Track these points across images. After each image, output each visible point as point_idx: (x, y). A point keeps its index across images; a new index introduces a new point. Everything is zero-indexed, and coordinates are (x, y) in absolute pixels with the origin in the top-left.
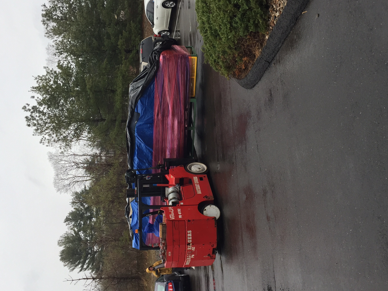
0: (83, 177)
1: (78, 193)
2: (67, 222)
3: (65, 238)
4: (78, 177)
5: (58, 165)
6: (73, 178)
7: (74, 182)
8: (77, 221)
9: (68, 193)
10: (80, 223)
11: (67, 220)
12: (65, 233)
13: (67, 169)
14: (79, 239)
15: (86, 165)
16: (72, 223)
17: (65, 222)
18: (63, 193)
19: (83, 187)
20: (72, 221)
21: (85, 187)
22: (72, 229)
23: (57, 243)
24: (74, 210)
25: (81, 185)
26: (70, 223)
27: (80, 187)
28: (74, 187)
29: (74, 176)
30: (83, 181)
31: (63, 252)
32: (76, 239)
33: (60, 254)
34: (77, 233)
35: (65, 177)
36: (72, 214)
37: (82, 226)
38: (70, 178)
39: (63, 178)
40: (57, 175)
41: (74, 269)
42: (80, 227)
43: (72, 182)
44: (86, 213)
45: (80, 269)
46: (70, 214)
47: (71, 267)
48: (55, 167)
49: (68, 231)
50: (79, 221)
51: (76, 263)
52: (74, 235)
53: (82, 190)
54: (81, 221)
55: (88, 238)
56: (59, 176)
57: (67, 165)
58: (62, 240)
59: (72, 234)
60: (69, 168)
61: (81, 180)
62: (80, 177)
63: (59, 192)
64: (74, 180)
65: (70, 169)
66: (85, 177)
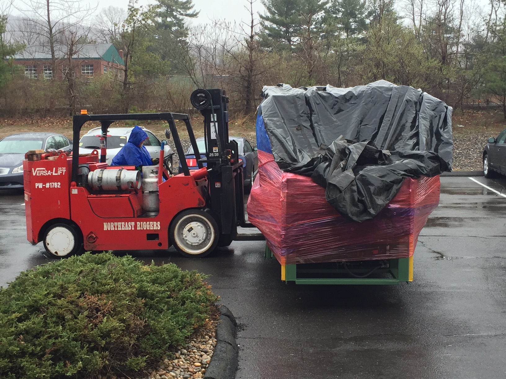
0: (421, 14)
1: (391, 6)
4: (422, 5)
8: (342, 7)
10: (339, 11)
14: (313, 11)
15: (442, 17)
21: (401, 18)
25: (405, 10)
27: (403, 10)
30: (413, 13)
32: (312, 7)
34: (321, 8)
37: (334, 15)
41: (265, 4)
42: (332, 11)
44: (355, 22)
45: (264, 16)
50: (343, 10)
51: (273, 8)
52: (320, 3)
53: (397, 13)
54: (343, 13)
55: (313, 26)
62: (420, 8)
66: (421, 16)
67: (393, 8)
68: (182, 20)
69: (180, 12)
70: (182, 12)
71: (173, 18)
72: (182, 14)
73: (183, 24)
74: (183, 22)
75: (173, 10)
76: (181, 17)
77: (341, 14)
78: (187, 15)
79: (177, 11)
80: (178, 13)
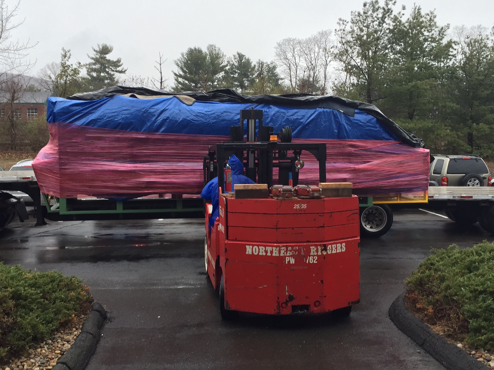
0: (296, 77)
1: (275, 70)
2: (238, 56)
3: (218, 54)
4: (296, 70)
5: (313, 43)
6: (294, 64)
7: (290, 64)
8: (238, 69)
9: (276, 58)
10: (236, 72)
11: (241, 56)
12: (224, 54)
13: (307, 55)
14: (215, 72)
15: (311, 79)
16: (236, 62)
17: (238, 54)
18: (275, 50)
19: (282, 76)
20: (239, 62)
21: (282, 79)
22: (228, 62)
23: (211, 44)
24: (253, 65)
25: (284, 73)
26: (236, 60)
27: (282, 73)
28: (283, 64)
29: (297, 65)
30: (290, 76)
31: (200, 51)
32: (215, 69)
33: (197, 48)
34: (222, 69)
35: (296, 53)
36: (248, 62)
37: (232, 75)
38: (295, 59)
39: (295, 50)
40: (300, 42)
41: (178, 65)
42: (230, 72)
43: (290, 62)
44: (248, 81)
45: (177, 74)
46: (248, 59)
47: (180, 62)
48: (310, 40)
49: (226, 57)
50: (238, 71)
51: (185, 68)
52: (221, 66)
53: (279, 76)
54: (239, 74)
55: (216, 83)
56: (298, 45)
57: (312, 56)
58: (215, 50)
59: (222, 63)
60: (309, 57)
61: (292, 73)
62: (295, 72)
63: (276, 45)
64: (292, 65)
65: (307, 59)
66: (296, 78)
67: (275, 71)
68: (113, 75)
69: (111, 69)
70: (113, 69)
71: (106, 73)
72: (113, 71)
73: (114, 78)
74: (114, 77)
75: (106, 67)
76: (112, 73)
77: (237, 74)
78: (117, 71)
79: (109, 68)
80: (110, 69)
